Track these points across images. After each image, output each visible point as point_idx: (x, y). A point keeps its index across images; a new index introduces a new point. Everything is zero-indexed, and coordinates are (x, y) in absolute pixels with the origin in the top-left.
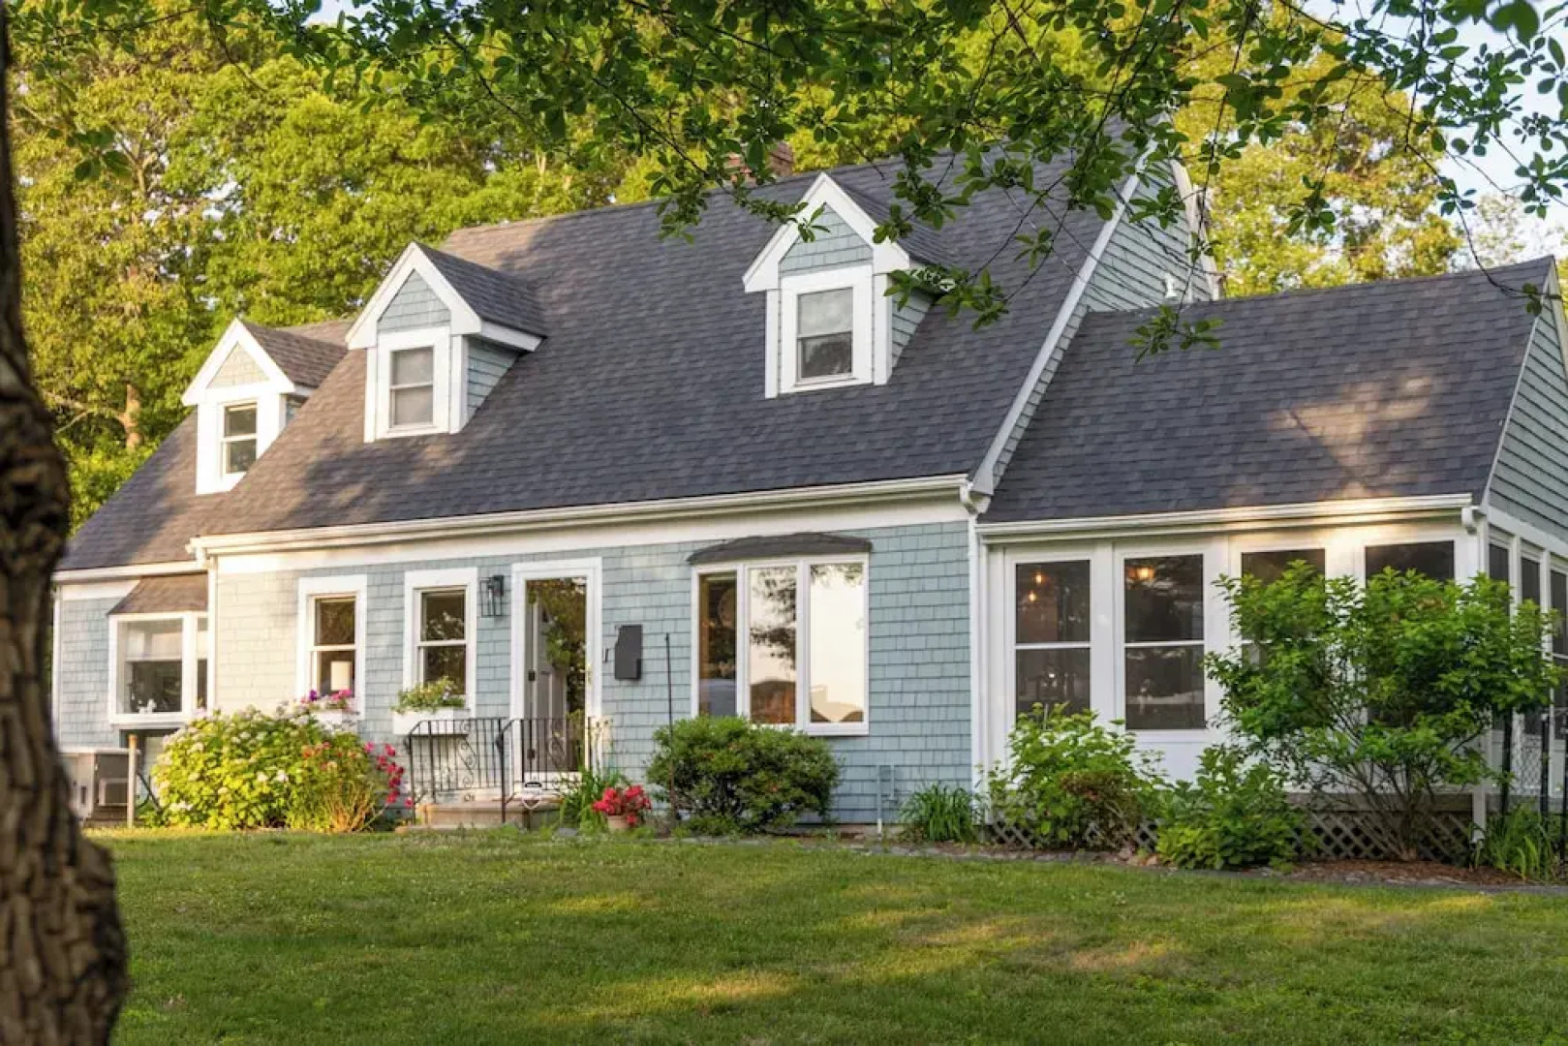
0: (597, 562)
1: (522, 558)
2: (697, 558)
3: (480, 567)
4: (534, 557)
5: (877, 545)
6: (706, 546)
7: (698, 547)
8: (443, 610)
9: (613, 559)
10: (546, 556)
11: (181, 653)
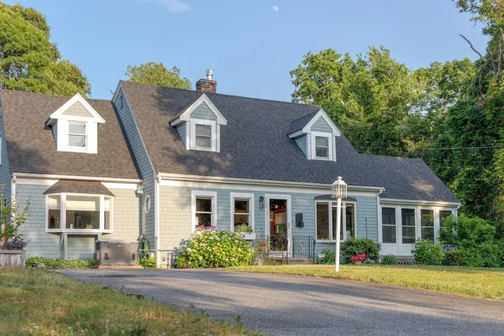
0: (290, 196)
1: (268, 192)
2: (316, 198)
3: (255, 194)
4: (271, 193)
5: (358, 200)
6: (319, 195)
7: (316, 196)
8: (241, 205)
9: (294, 196)
10: (275, 193)
11: (99, 209)
